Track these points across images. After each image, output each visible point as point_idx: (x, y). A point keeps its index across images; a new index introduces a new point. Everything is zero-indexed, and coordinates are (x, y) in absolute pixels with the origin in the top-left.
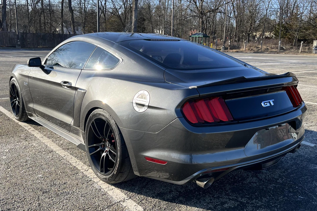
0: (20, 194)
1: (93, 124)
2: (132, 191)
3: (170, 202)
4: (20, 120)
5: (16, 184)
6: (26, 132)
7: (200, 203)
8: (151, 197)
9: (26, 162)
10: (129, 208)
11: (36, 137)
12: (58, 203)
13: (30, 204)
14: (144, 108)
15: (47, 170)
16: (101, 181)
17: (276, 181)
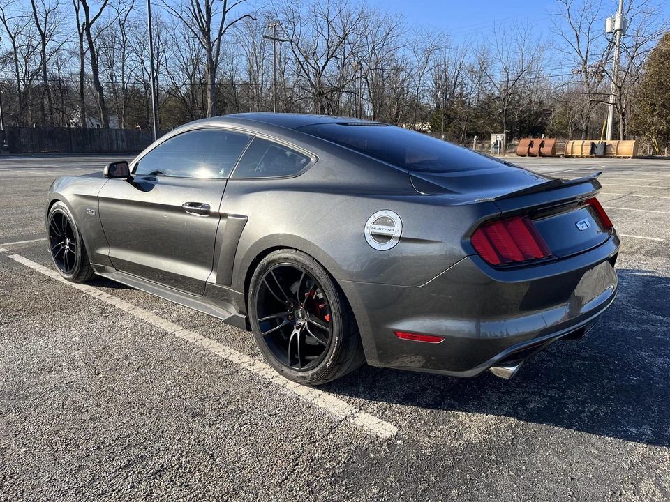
0: (147, 422)
1: (269, 277)
2: (359, 397)
3: (434, 408)
4: (75, 280)
5: (129, 403)
6: (96, 301)
7: (486, 405)
8: (396, 404)
9: (127, 358)
10: (370, 428)
11: (122, 311)
12: (233, 433)
13: (179, 440)
15: (177, 371)
16: (291, 382)
17: (579, 355)
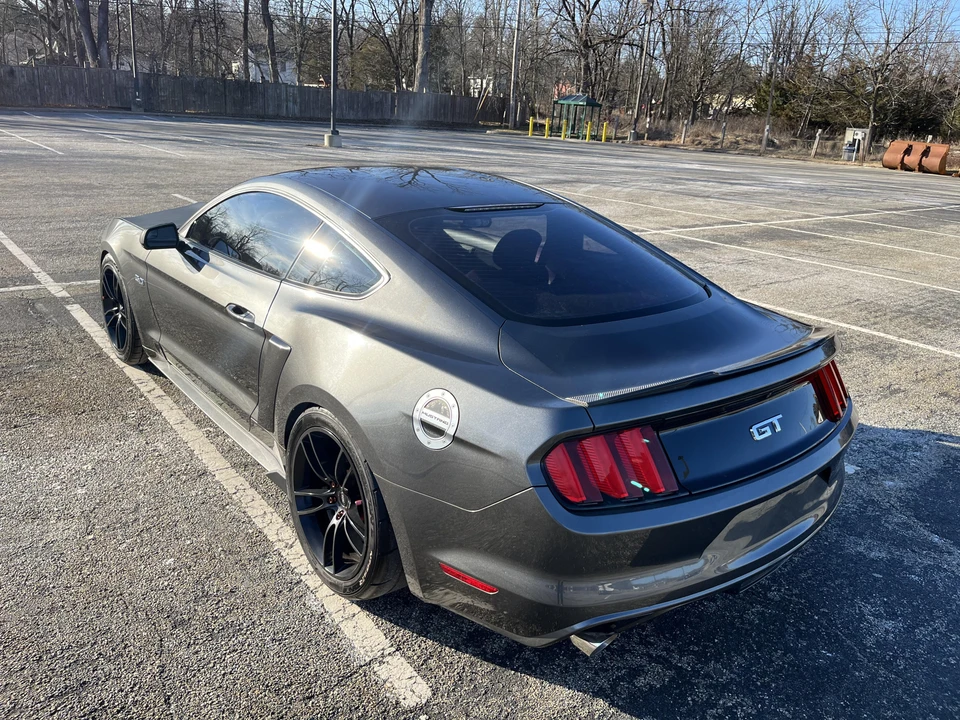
0: (113, 627)
1: (306, 439)
2: (405, 626)
3: (500, 665)
4: (128, 360)
5: (106, 590)
6: (141, 402)
7: (576, 670)
8: (451, 647)
9: (136, 510)
10: (396, 686)
11: (167, 422)
12: (211, 665)
13: (138, 665)
14: (442, 439)
15: (189, 542)
16: (325, 586)
17: (765, 594)
